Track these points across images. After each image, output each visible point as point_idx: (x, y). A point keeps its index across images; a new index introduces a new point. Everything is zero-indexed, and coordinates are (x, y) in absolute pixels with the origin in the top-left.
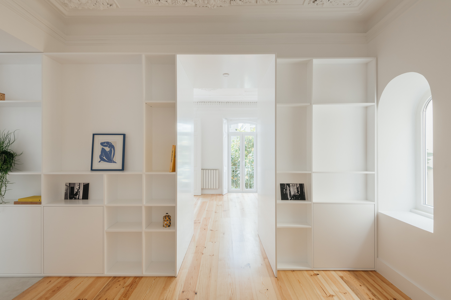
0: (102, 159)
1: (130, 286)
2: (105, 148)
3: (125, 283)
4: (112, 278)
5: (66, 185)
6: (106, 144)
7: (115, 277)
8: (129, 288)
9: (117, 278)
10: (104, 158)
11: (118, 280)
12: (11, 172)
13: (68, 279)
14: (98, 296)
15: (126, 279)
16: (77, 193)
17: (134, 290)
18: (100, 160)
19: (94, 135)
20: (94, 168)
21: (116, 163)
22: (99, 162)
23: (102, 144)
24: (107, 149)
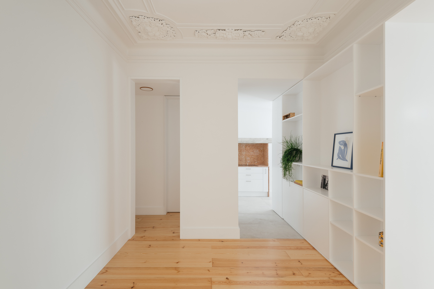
0: (339, 157)
1: (335, 281)
2: (341, 146)
3: (335, 277)
4: (333, 267)
5: (322, 177)
6: (342, 143)
7: (335, 268)
8: (332, 282)
9: (335, 270)
10: (340, 156)
11: (333, 271)
12: (297, 161)
13: (311, 248)
14: (310, 268)
15: (341, 276)
16: (327, 184)
17: (333, 285)
18: (337, 157)
19: (335, 135)
20: (334, 165)
21: (347, 161)
22: (337, 159)
23: (340, 142)
24: (342, 147)
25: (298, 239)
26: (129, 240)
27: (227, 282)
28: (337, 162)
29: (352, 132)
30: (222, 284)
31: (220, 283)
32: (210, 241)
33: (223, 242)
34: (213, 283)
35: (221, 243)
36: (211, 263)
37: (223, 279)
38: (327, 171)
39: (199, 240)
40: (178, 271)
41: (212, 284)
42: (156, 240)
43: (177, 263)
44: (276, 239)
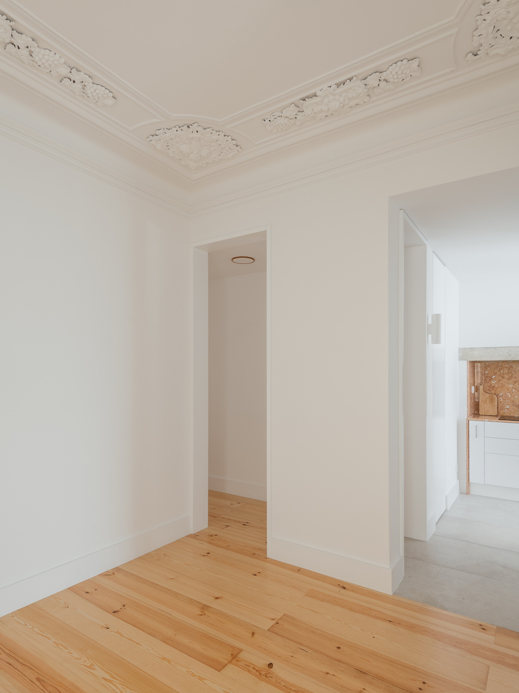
26: (190, 536)
27: (262, 672)
30: (249, 671)
31: (249, 667)
32: (317, 579)
33: (344, 588)
34: (234, 661)
35: (338, 589)
36: (274, 622)
37: (262, 662)
39: (299, 570)
40: (201, 613)
41: (230, 662)
42: (227, 548)
43: (217, 598)
44: (495, 627)
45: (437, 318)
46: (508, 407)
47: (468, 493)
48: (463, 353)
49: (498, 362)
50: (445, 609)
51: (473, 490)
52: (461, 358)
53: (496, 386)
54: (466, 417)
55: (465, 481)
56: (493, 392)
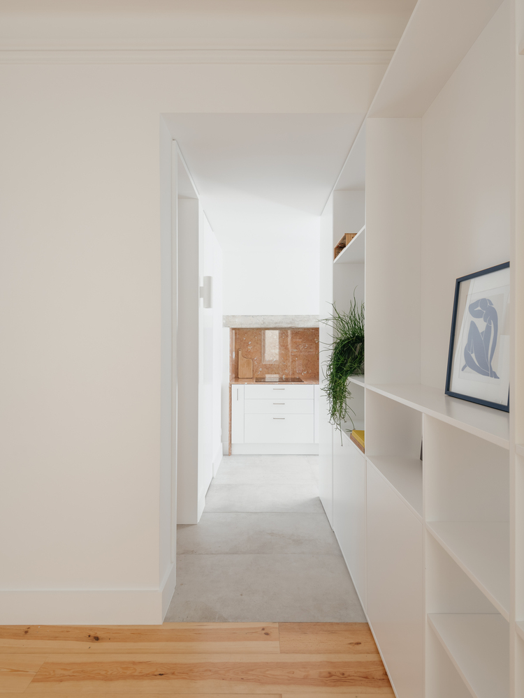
0: (469, 363)
2: (476, 320)
6: (479, 308)
10: (473, 356)
18: (463, 363)
19: (459, 282)
20: (454, 389)
21: (496, 377)
22: (463, 370)
23: (472, 307)
24: (481, 325)
25: (347, 624)
28: (465, 382)
29: (506, 265)
33: (97, 639)
38: (420, 413)
44: (277, 625)
45: (209, 280)
46: (261, 370)
47: (230, 454)
48: (227, 320)
49: (253, 329)
50: (225, 620)
51: (234, 451)
52: (225, 325)
53: (252, 351)
54: (229, 381)
55: (228, 443)
56: (249, 356)
